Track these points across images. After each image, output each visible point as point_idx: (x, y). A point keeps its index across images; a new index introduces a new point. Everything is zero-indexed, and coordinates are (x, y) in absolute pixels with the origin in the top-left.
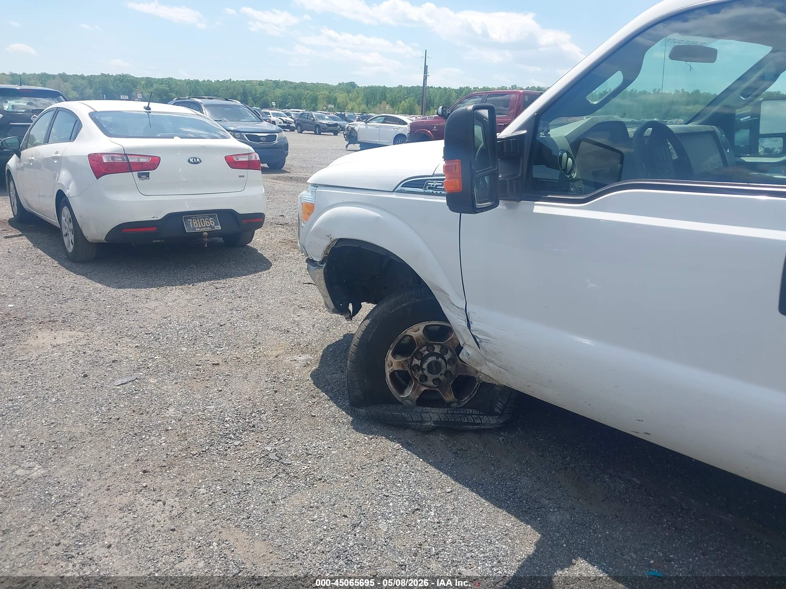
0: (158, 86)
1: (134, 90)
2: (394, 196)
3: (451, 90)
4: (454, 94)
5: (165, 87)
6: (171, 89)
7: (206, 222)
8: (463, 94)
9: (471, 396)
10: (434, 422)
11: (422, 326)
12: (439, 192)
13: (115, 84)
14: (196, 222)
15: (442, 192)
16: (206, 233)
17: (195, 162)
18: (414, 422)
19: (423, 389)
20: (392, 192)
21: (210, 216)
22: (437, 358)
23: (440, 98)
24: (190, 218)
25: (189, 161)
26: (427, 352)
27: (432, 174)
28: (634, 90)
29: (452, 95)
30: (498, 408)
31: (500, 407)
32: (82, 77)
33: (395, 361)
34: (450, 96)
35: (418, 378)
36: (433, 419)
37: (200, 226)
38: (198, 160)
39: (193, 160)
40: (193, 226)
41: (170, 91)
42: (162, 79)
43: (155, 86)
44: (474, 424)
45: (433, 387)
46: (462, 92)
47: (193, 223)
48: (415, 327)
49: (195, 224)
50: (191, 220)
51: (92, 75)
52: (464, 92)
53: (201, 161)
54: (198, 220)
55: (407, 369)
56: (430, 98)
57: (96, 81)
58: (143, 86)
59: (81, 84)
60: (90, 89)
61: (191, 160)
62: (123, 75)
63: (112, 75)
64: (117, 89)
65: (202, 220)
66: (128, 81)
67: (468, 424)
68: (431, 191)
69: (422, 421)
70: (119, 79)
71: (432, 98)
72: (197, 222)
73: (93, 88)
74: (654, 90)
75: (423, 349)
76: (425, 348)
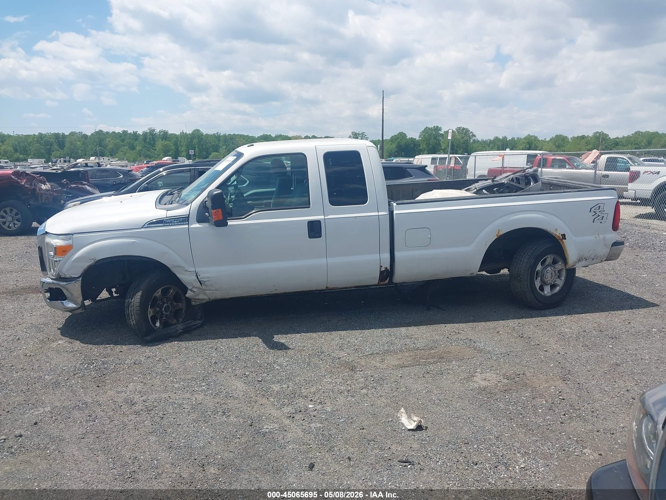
2: (143, 230)
9: (182, 318)
10: (182, 330)
11: (160, 290)
12: (173, 224)
15: (175, 224)
19: (163, 321)
20: (141, 228)
27: (165, 217)
30: (199, 316)
31: (200, 316)
36: (181, 329)
44: (195, 325)
48: (158, 291)
67: (193, 326)
68: (168, 224)
69: (177, 331)
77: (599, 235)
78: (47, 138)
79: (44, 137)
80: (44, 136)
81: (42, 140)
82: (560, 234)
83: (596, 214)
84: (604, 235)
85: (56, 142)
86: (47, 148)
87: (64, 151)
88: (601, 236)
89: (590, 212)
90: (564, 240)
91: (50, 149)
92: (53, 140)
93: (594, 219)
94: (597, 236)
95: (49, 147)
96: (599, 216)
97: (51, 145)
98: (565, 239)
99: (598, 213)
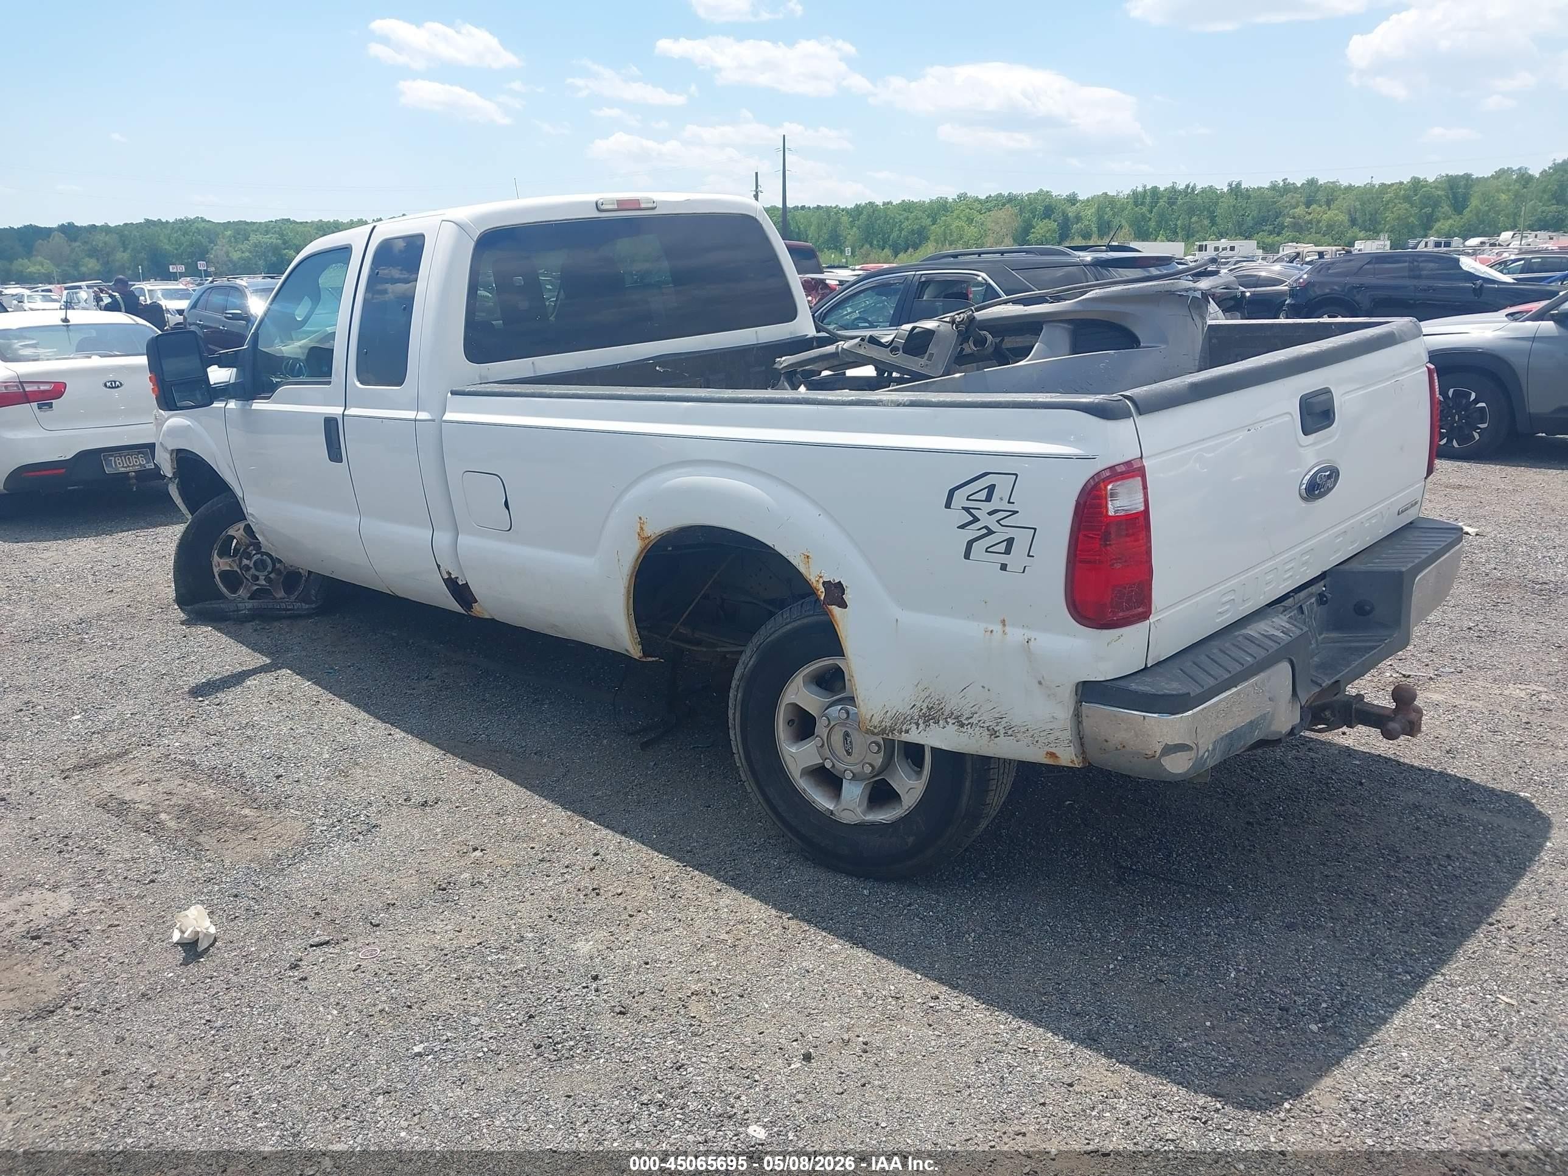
0: (259, 237)
1: (212, 249)
3: (838, 211)
4: (845, 219)
5: (272, 239)
6: (285, 242)
7: (134, 460)
8: (864, 216)
9: (299, 591)
11: (242, 525)
13: (173, 240)
14: (120, 461)
16: (133, 474)
17: (114, 385)
18: (231, 612)
19: (255, 588)
21: (139, 453)
22: (262, 556)
23: (819, 227)
24: (112, 456)
25: (105, 385)
26: (254, 552)
28: (1191, 185)
29: (842, 221)
32: (106, 229)
33: (221, 561)
34: (838, 222)
35: (250, 578)
37: (125, 465)
38: (117, 383)
39: (111, 384)
40: (116, 465)
41: (283, 246)
42: (267, 224)
43: (254, 238)
45: (266, 586)
46: (861, 213)
47: (115, 462)
48: (236, 528)
49: (119, 463)
50: (113, 458)
51: (126, 224)
52: (865, 213)
53: (121, 384)
54: (123, 458)
55: (236, 568)
56: (799, 228)
57: (135, 236)
58: (230, 241)
59: (105, 243)
60: (124, 252)
61: (108, 384)
62: (187, 221)
63: (167, 222)
64: (177, 249)
65: (129, 458)
66: (199, 231)
70: (180, 229)
71: (802, 229)
72: (122, 461)
73: (129, 251)
74: (1230, 185)
75: (250, 549)
76: (251, 548)
77: (1008, 629)
78: (1428, 188)
79: (1423, 186)
80: (1422, 183)
81: (1416, 195)
82: (821, 581)
83: (976, 519)
84: (1029, 634)
85: (1448, 198)
86: (1426, 212)
87: (1462, 218)
88: (1016, 634)
89: (948, 505)
90: (836, 610)
91: (1431, 215)
92: (1443, 193)
93: (970, 544)
94: (997, 628)
95: (1429, 210)
96: (990, 532)
97: (1436, 204)
98: (843, 605)
99: (985, 520)
